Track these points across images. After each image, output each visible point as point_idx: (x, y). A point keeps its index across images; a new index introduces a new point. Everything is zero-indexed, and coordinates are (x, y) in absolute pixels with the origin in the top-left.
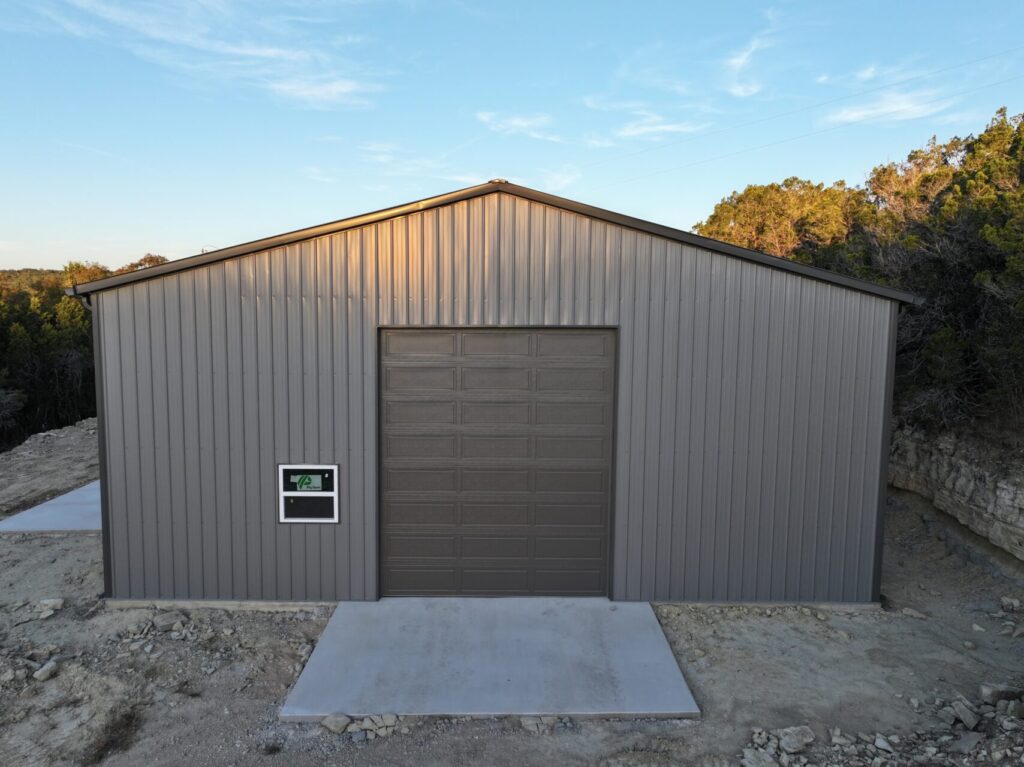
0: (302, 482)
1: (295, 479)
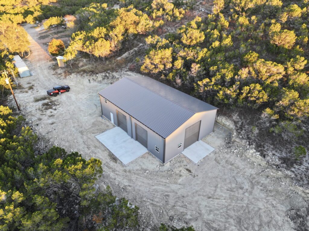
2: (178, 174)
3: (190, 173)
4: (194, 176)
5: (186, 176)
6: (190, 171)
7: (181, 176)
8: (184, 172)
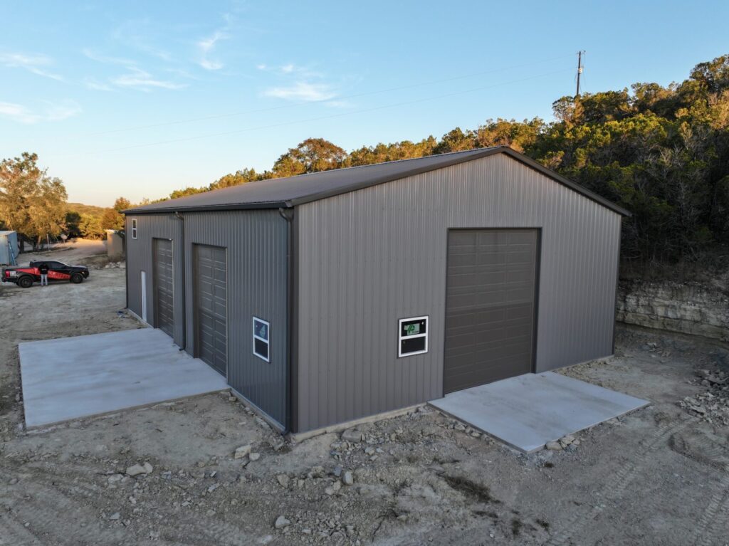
0: (410, 330)
1: (406, 328)
2: (371, 503)
3: (481, 507)
4: (516, 524)
5: (445, 523)
6: (477, 492)
7: (393, 514)
8: (428, 492)
